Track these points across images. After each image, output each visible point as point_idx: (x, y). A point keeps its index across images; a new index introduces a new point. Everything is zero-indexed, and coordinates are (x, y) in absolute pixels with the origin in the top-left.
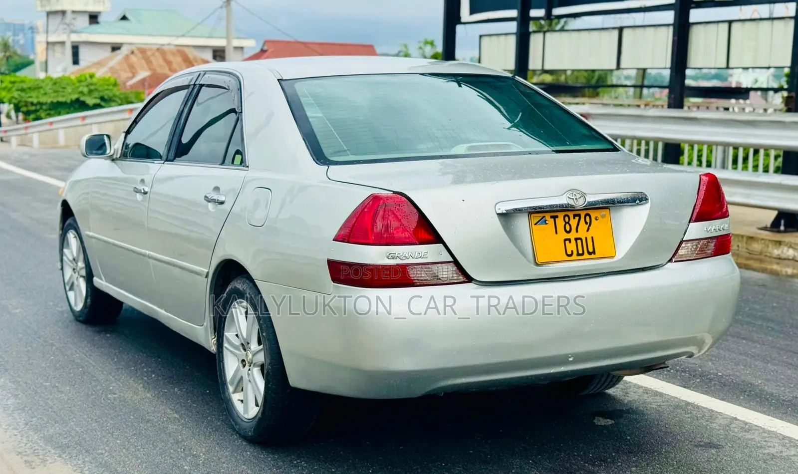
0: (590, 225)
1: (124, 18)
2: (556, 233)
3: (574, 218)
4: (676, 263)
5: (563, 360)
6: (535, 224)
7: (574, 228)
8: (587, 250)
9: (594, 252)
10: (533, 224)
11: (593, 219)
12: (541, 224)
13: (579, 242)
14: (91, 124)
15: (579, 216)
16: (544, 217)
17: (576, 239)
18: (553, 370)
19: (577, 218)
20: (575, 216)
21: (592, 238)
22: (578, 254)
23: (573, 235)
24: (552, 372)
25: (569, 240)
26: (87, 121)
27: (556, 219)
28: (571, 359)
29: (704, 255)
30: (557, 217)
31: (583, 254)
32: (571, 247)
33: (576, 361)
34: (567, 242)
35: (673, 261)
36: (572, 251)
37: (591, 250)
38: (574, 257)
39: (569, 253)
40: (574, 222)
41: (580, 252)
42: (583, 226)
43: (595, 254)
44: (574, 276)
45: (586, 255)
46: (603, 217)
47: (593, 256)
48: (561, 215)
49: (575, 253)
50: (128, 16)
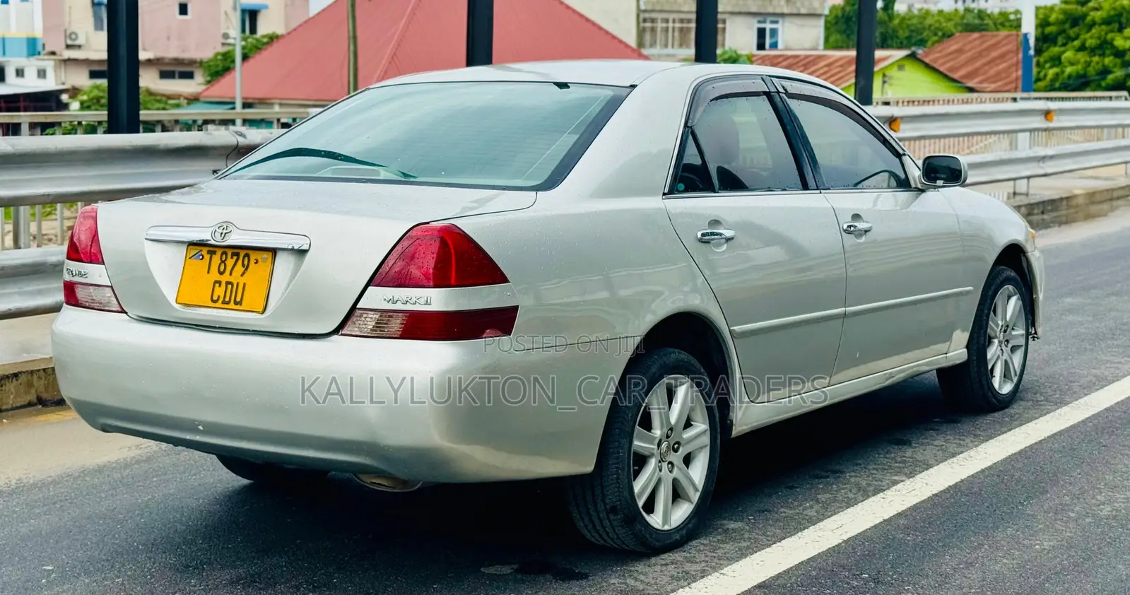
0: (246, 269)
2: (208, 272)
3: (232, 258)
6: (190, 258)
7: (229, 269)
8: (234, 299)
9: (240, 303)
10: (188, 258)
11: (252, 261)
12: (196, 259)
13: (230, 286)
15: (238, 255)
16: (201, 251)
17: (228, 283)
19: (235, 258)
20: (233, 254)
21: (245, 284)
22: (224, 302)
23: (225, 278)
25: (220, 283)
27: (214, 256)
30: (214, 253)
31: (228, 303)
32: (220, 291)
34: (217, 285)
36: (219, 297)
37: (238, 299)
38: (219, 304)
39: (215, 298)
40: (230, 262)
41: (227, 299)
42: (239, 268)
43: (241, 305)
44: (215, 327)
45: (232, 305)
46: (265, 260)
47: (238, 307)
48: (219, 252)
49: (221, 299)
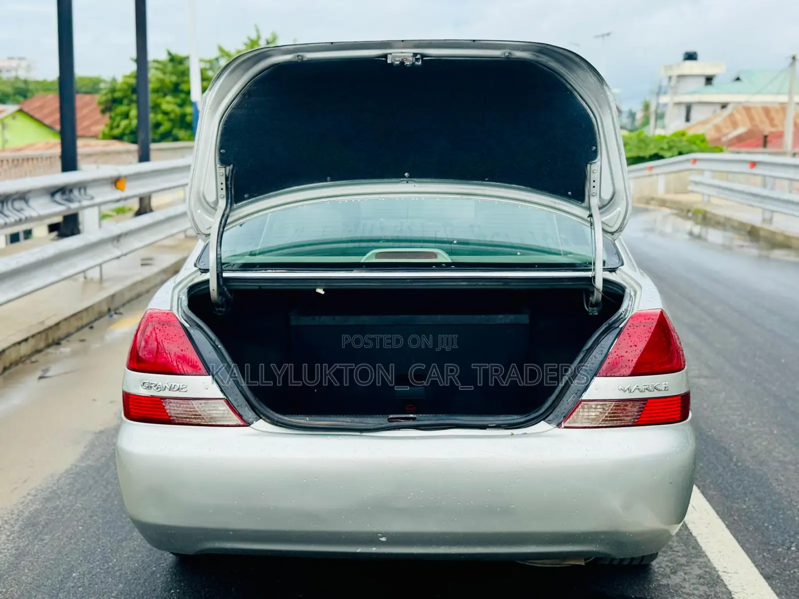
1: (738, 79)
4: (565, 429)
5: (372, 539)
14: (657, 175)
18: (359, 550)
24: (358, 551)
26: (654, 171)
28: (383, 539)
29: (619, 423)
33: (389, 543)
35: (563, 426)
50: (741, 77)
